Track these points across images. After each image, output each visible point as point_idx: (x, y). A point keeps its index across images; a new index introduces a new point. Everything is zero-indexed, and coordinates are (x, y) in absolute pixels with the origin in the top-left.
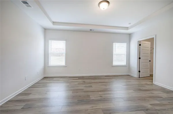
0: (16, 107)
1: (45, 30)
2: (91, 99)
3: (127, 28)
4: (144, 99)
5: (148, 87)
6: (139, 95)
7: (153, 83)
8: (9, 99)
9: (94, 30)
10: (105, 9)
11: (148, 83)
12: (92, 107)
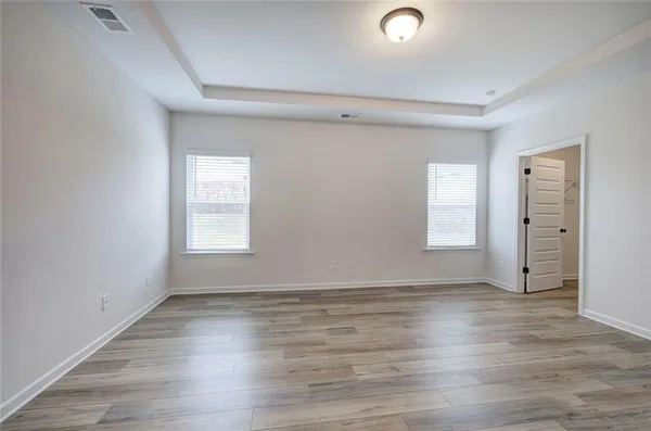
0: (78, 416)
1: (173, 116)
2: (359, 378)
3: (480, 109)
4: (553, 376)
5: (560, 330)
6: (533, 362)
7: (580, 313)
8: (44, 388)
9: (356, 117)
10: (404, 40)
11: (562, 313)
12: (368, 410)
